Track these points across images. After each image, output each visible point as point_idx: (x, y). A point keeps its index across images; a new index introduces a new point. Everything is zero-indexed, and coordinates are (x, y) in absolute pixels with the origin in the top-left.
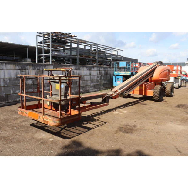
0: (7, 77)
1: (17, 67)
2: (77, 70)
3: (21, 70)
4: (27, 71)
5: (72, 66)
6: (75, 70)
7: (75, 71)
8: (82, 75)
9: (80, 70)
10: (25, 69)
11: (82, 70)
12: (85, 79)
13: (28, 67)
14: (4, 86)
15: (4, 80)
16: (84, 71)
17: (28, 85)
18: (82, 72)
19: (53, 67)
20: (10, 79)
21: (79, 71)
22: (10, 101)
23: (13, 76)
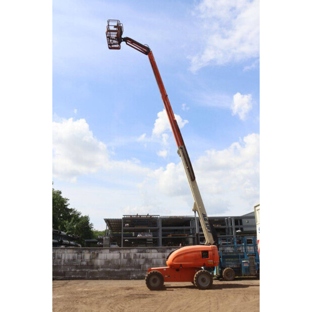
0: (66, 258)
1: (75, 251)
2: (141, 252)
3: (78, 253)
4: (83, 254)
5: (134, 248)
6: (138, 252)
7: (138, 254)
8: (149, 258)
9: (146, 252)
10: (81, 253)
11: (149, 252)
12: (155, 263)
13: (84, 251)
14: (64, 265)
15: (64, 261)
16: (153, 254)
17: (83, 265)
18: (149, 254)
19: (108, 250)
20: (69, 260)
21: (144, 254)
22: (66, 277)
23: (71, 258)
